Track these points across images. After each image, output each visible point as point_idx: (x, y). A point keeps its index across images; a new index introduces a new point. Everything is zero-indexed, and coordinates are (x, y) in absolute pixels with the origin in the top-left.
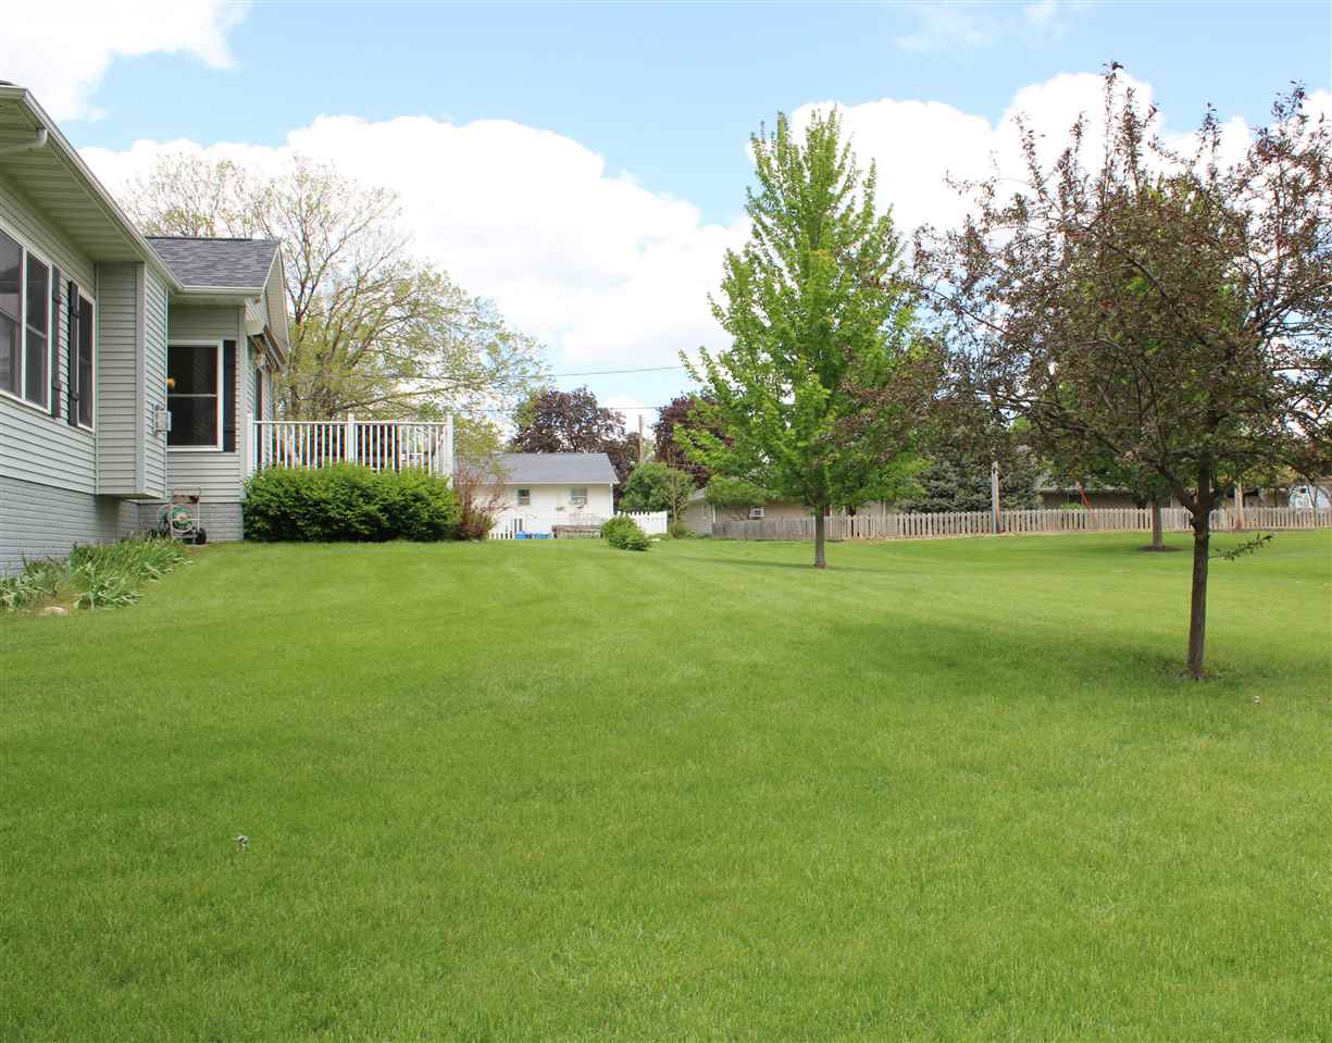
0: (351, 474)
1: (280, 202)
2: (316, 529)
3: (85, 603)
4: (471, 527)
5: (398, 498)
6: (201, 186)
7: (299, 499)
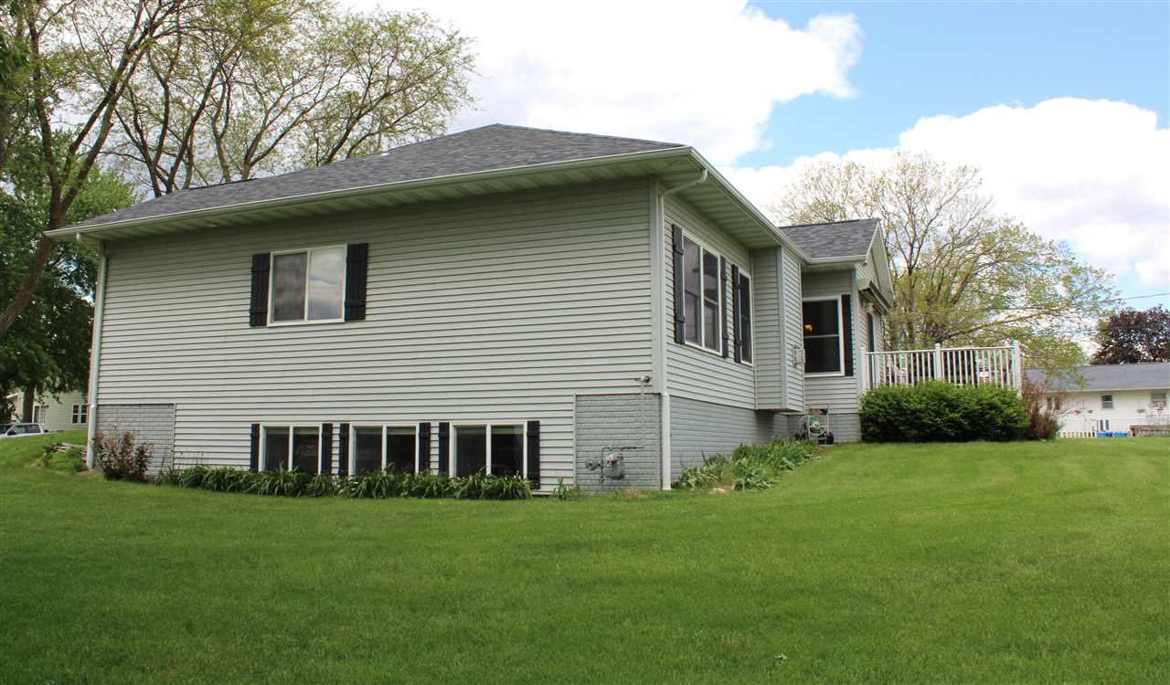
0: (940, 389)
1: (890, 187)
2: (914, 432)
3: (739, 486)
4: (1039, 429)
5: (976, 407)
6: (835, 183)
7: (900, 410)
